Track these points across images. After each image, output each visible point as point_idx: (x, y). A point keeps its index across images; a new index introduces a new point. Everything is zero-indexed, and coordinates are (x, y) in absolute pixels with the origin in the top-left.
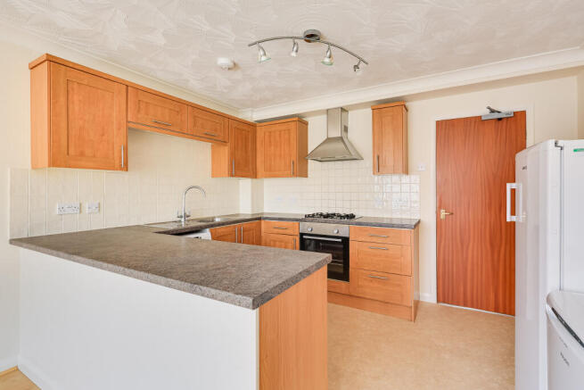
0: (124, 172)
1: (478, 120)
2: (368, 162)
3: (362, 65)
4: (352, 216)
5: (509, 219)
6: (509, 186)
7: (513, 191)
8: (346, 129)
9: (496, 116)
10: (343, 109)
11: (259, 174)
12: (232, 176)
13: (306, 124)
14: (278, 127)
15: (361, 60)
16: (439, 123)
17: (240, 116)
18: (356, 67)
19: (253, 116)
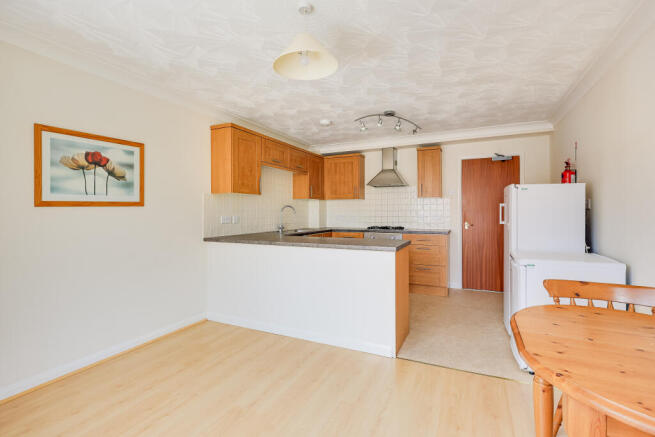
0: (258, 196)
1: (489, 160)
2: (413, 188)
3: (418, 130)
4: (402, 228)
5: (501, 223)
6: (501, 205)
7: (503, 208)
8: (396, 163)
9: (501, 159)
10: (394, 148)
11: (327, 196)
12: (310, 198)
13: (363, 157)
14: (342, 160)
15: (417, 127)
16: (464, 162)
17: (310, 150)
18: (415, 131)
19: (321, 150)
